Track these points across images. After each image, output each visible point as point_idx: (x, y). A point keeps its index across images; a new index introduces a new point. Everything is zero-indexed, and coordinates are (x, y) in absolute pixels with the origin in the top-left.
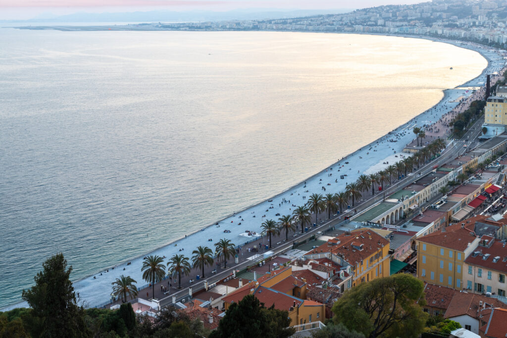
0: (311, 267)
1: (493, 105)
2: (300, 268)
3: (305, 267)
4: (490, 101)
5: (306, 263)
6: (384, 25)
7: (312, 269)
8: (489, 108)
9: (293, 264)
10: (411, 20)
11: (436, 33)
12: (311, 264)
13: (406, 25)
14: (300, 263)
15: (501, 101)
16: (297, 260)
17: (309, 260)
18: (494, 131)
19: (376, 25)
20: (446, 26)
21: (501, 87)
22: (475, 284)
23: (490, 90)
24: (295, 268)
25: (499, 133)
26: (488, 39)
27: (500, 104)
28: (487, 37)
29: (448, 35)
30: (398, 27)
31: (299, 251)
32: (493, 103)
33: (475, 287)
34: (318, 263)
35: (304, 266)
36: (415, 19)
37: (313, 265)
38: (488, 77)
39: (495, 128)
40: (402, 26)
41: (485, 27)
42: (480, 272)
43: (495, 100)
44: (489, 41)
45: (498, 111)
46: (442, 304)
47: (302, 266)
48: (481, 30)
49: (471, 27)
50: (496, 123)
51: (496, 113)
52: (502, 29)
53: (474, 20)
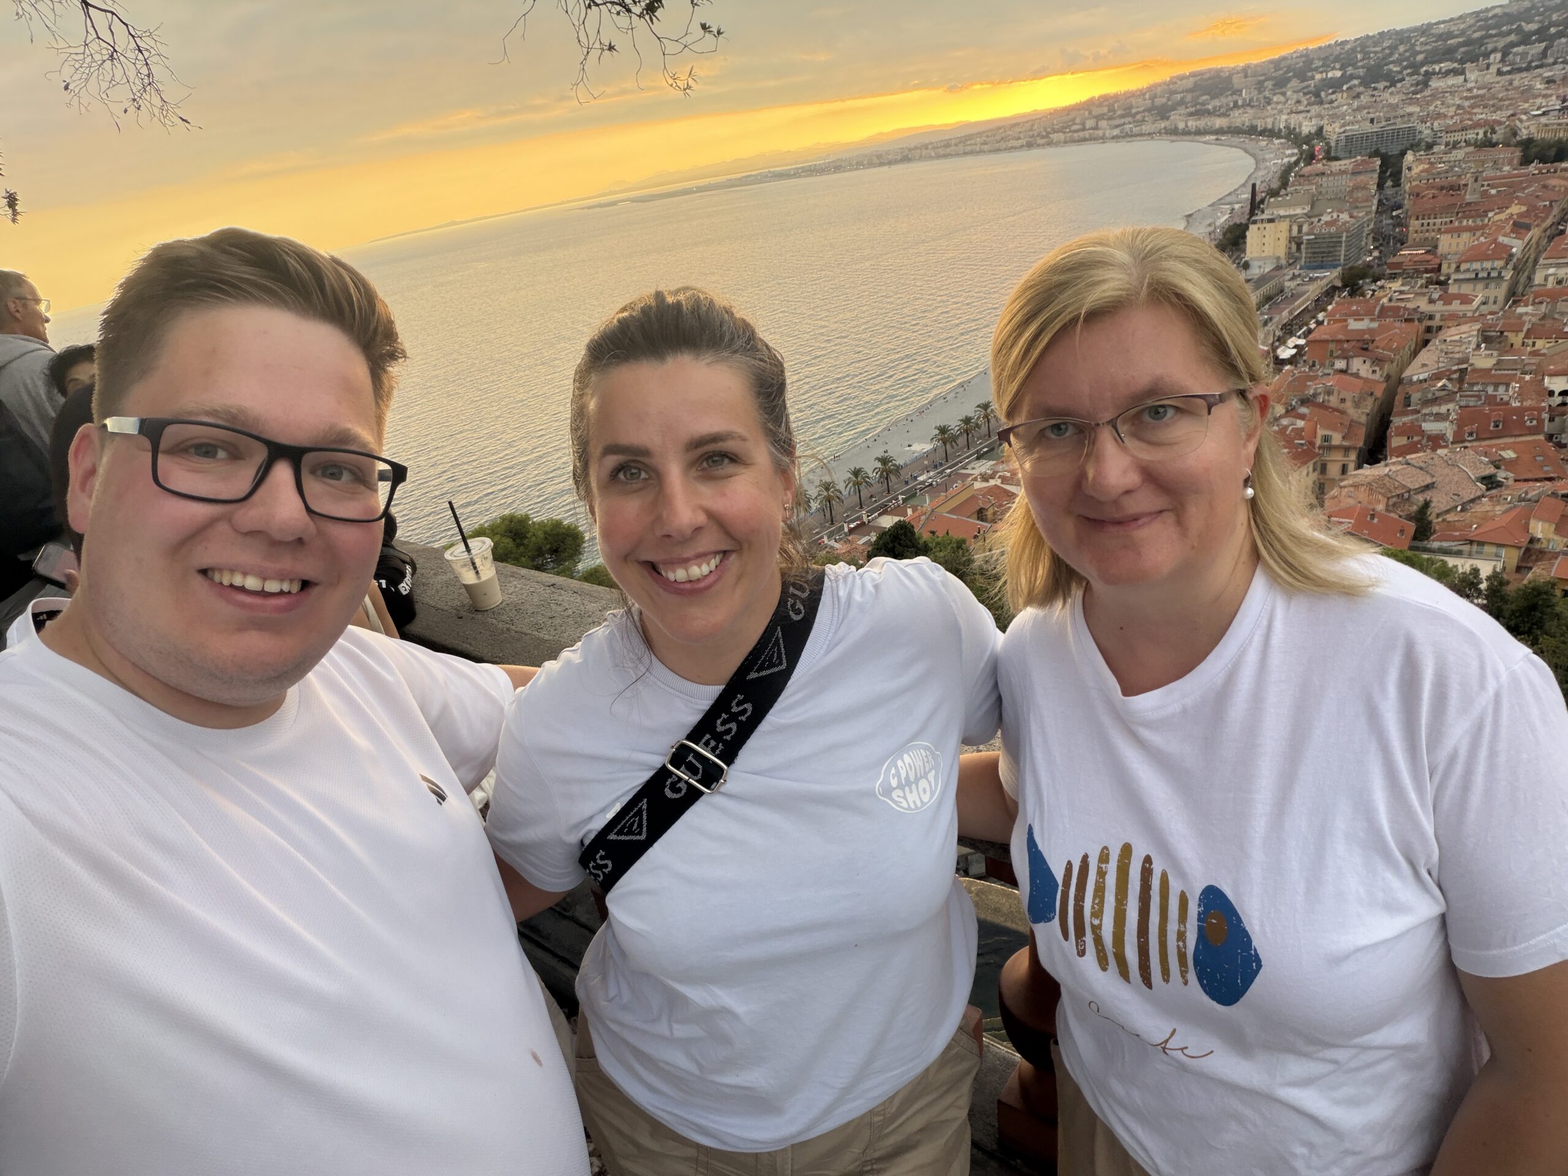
0: (1000, 481)
1: (1259, 229)
2: (985, 485)
3: (992, 482)
4: (1255, 222)
5: (992, 477)
6: (1096, 128)
7: (1002, 483)
8: (1253, 235)
9: (975, 479)
10: (1137, 113)
11: (1176, 128)
12: (1000, 477)
13: (1130, 123)
14: (985, 478)
15: (1271, 221)
16: (981, 474)
17: (997, 472)
18: (1260, 267)
19: (1084, 129)
20: (1191, 114)
21: (1272, 200)
23: (1255, 205)
24: (978, 485)
25: (1267, 270)
26: (1257, 126)
27: (1268, 226)
28: (1255, 122)
29: (1194, 127)
30: (1117, 126)
31: (984, 461)
32: (1259, 225)
34: (1008, 474)
35: (991, 480)
36: (1144, 111)
37: (1004, 479)
38: (1254, 186)
39: (1261, 263)
40: (1124, 124)
41: (1252, 107)
43: (1262, 220)
44: (1259, 129)
45: (1267, 236)
47: (987, 481)
48: (1246, 113)
49: (1231, 109)
50: (1264, 255)
51: (1264, 240)
52: (1279, 107)
53: (1235, 97)
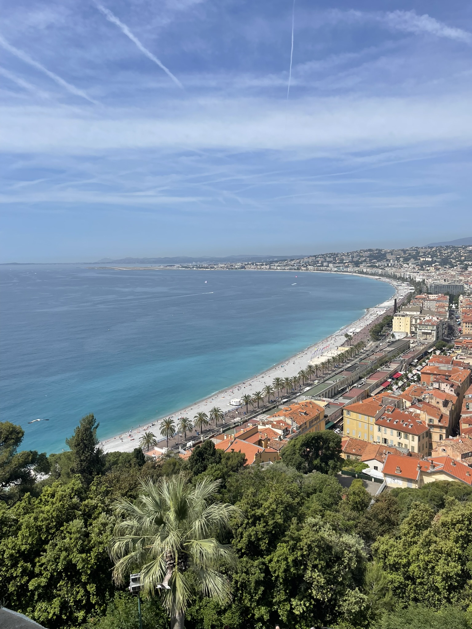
1: (398, 319)
3: (267, 426)
4: (396, 316)
5: (267, 423)
7: (272, 427)
8: (395, 321)
9: (259, 424)
12: (271, 424)
13: (342, 266)
14: (264, 424)
16: (262, 422)
17: (270, 421)
19: (322, 266)
20: (369, 266)
22: (383, 438)
24: (260, 427)
25: (402, 338)
26: (397, 275)
27: (402, 318)
31: (265, 415)
33: (383, 440)
34: (275, 423)
38: (396, 300)
39: (400, 334)
41: (395, 267)
42: (385, 431)
43: (399, 315)
45: (402, 322)
46: (359, 452)
48: (392, 269)
50: (400, 331)
51: (400, 324)
